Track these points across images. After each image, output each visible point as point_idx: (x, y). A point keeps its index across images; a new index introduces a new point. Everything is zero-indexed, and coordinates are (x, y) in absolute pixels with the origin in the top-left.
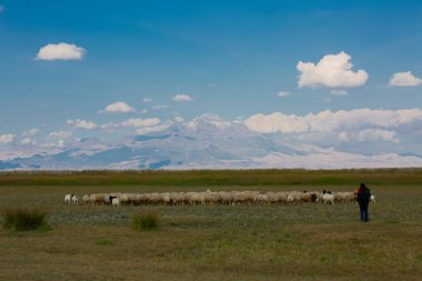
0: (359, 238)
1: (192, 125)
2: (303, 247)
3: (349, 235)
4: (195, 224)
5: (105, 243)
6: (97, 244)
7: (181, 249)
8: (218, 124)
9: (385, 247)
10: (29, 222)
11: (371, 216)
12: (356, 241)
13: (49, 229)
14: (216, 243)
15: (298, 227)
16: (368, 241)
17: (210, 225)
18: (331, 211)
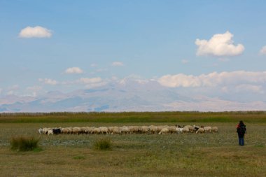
0: (239, 156)
1: (122, 82)
2: (203, 160)
3: (233, 153)
4: (132, 147)
5: (80, 158)
6: (75, 158)
7: (127, 161)
8: (140, 81)
9: (256, 161)
10: (27, 146)
11: (246, 143)
12: (237, 157)
13: (41, 150)
14: (148, 158)
15: (198, 148)
16: (245, 158)
17: (141, 147)
18: (218, 139)
